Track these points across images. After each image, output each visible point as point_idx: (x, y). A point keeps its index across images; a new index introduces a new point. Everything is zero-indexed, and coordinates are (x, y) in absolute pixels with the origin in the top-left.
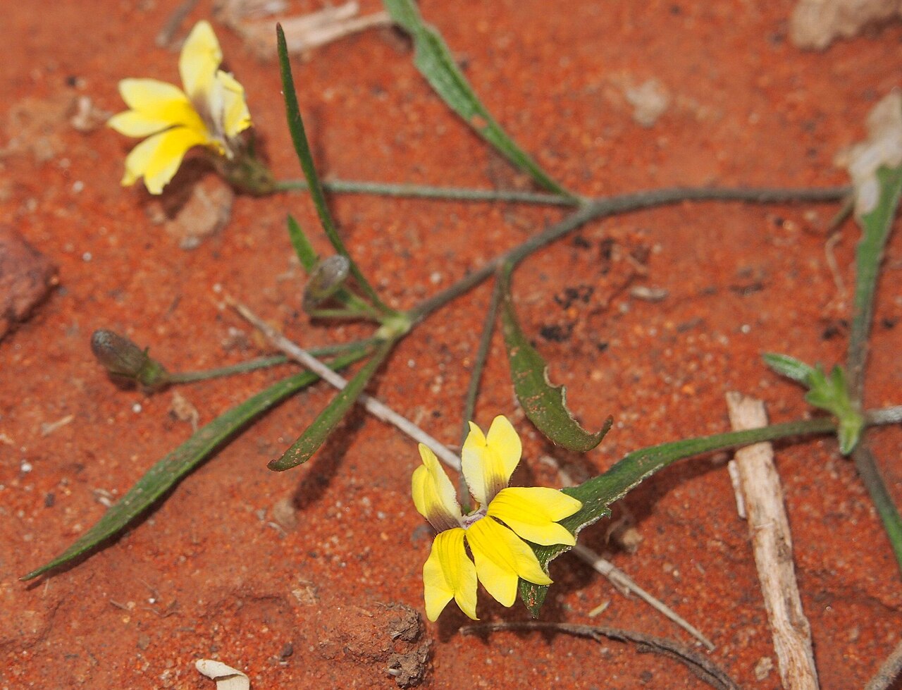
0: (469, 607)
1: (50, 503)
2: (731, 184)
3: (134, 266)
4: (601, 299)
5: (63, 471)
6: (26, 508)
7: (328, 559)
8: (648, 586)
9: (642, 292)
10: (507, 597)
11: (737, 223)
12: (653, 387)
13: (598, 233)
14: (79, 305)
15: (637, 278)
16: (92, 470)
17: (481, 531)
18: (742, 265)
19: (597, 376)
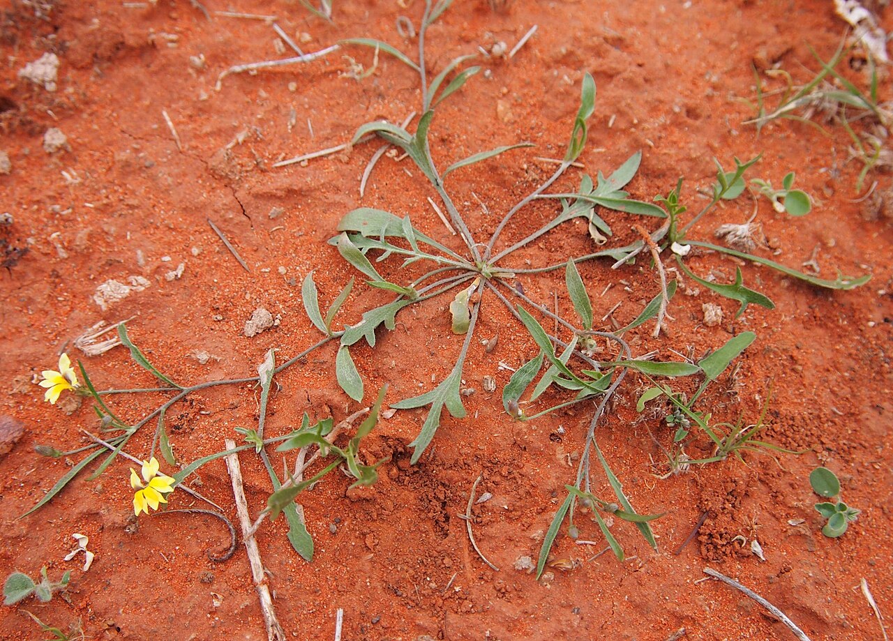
0: (146, 511)
1: (30, 494)
2: (228, 380)
3: (53, 422)
4: (191, 416)
5: (33, 485)
6: (22, 496)
7: (114, 500)
8: (206, 496)
9: (203, 412)
10: (155, 507)
11: (230, 390)
12: (207, 439)
13: (188, 398)
14: (37, 435)
15: (201, 409)
16: (42, 483)
17: (147, 490)
18: (231, 402)
19: (191, 438)
